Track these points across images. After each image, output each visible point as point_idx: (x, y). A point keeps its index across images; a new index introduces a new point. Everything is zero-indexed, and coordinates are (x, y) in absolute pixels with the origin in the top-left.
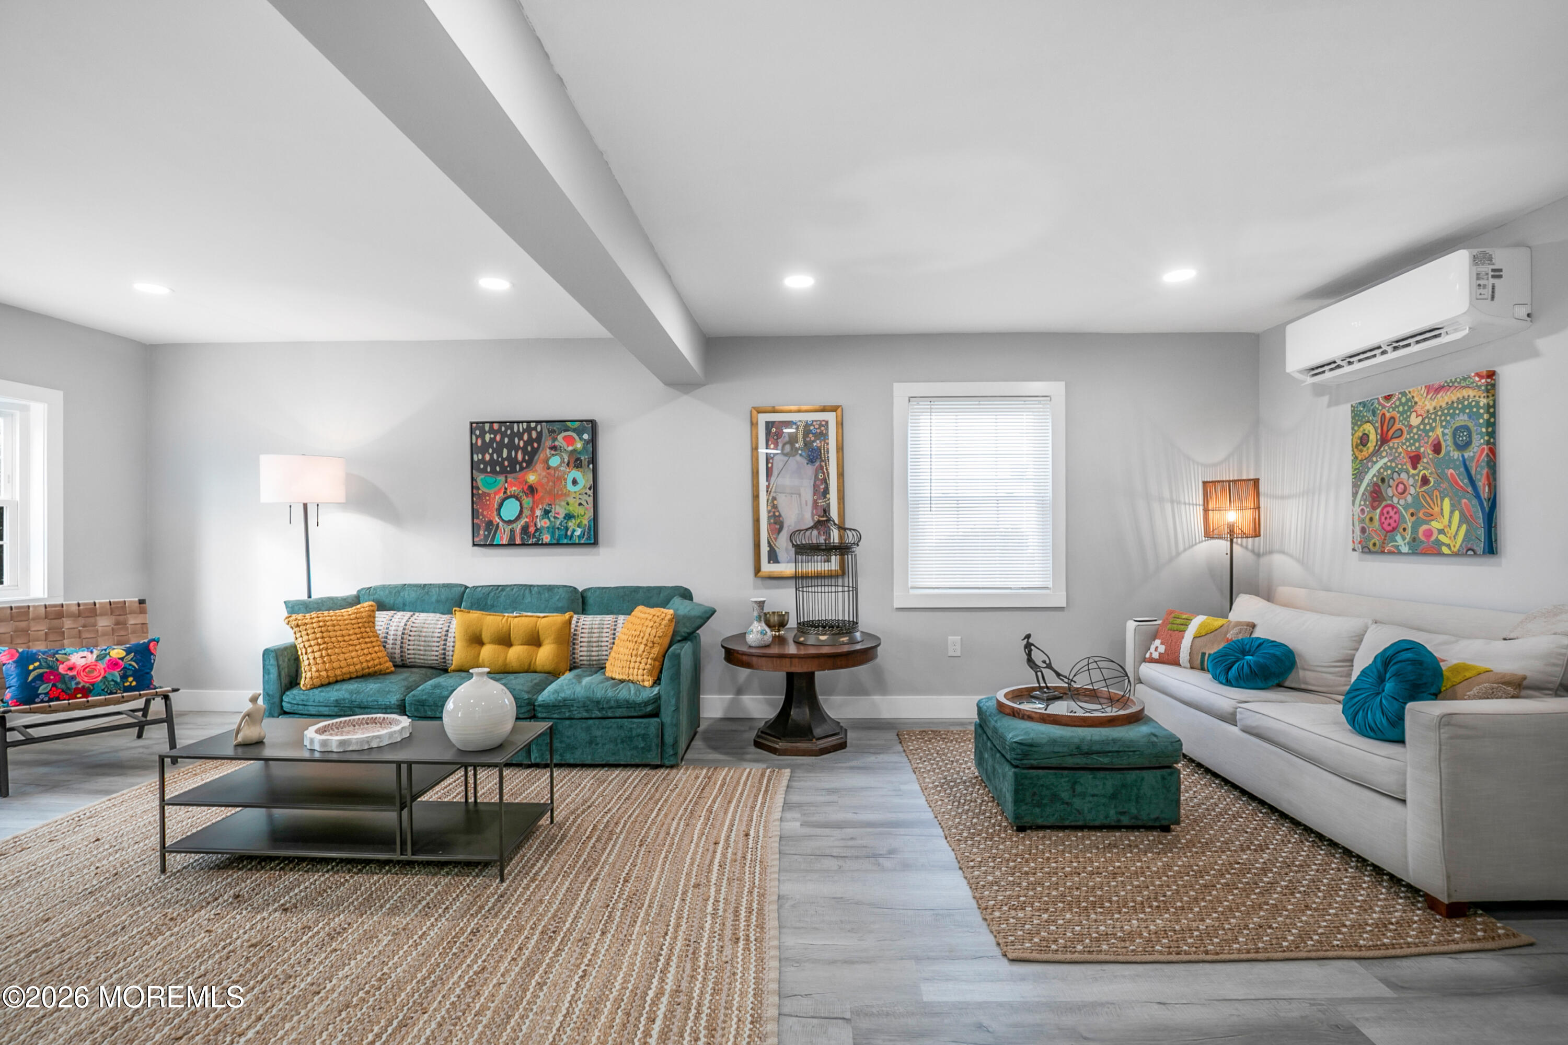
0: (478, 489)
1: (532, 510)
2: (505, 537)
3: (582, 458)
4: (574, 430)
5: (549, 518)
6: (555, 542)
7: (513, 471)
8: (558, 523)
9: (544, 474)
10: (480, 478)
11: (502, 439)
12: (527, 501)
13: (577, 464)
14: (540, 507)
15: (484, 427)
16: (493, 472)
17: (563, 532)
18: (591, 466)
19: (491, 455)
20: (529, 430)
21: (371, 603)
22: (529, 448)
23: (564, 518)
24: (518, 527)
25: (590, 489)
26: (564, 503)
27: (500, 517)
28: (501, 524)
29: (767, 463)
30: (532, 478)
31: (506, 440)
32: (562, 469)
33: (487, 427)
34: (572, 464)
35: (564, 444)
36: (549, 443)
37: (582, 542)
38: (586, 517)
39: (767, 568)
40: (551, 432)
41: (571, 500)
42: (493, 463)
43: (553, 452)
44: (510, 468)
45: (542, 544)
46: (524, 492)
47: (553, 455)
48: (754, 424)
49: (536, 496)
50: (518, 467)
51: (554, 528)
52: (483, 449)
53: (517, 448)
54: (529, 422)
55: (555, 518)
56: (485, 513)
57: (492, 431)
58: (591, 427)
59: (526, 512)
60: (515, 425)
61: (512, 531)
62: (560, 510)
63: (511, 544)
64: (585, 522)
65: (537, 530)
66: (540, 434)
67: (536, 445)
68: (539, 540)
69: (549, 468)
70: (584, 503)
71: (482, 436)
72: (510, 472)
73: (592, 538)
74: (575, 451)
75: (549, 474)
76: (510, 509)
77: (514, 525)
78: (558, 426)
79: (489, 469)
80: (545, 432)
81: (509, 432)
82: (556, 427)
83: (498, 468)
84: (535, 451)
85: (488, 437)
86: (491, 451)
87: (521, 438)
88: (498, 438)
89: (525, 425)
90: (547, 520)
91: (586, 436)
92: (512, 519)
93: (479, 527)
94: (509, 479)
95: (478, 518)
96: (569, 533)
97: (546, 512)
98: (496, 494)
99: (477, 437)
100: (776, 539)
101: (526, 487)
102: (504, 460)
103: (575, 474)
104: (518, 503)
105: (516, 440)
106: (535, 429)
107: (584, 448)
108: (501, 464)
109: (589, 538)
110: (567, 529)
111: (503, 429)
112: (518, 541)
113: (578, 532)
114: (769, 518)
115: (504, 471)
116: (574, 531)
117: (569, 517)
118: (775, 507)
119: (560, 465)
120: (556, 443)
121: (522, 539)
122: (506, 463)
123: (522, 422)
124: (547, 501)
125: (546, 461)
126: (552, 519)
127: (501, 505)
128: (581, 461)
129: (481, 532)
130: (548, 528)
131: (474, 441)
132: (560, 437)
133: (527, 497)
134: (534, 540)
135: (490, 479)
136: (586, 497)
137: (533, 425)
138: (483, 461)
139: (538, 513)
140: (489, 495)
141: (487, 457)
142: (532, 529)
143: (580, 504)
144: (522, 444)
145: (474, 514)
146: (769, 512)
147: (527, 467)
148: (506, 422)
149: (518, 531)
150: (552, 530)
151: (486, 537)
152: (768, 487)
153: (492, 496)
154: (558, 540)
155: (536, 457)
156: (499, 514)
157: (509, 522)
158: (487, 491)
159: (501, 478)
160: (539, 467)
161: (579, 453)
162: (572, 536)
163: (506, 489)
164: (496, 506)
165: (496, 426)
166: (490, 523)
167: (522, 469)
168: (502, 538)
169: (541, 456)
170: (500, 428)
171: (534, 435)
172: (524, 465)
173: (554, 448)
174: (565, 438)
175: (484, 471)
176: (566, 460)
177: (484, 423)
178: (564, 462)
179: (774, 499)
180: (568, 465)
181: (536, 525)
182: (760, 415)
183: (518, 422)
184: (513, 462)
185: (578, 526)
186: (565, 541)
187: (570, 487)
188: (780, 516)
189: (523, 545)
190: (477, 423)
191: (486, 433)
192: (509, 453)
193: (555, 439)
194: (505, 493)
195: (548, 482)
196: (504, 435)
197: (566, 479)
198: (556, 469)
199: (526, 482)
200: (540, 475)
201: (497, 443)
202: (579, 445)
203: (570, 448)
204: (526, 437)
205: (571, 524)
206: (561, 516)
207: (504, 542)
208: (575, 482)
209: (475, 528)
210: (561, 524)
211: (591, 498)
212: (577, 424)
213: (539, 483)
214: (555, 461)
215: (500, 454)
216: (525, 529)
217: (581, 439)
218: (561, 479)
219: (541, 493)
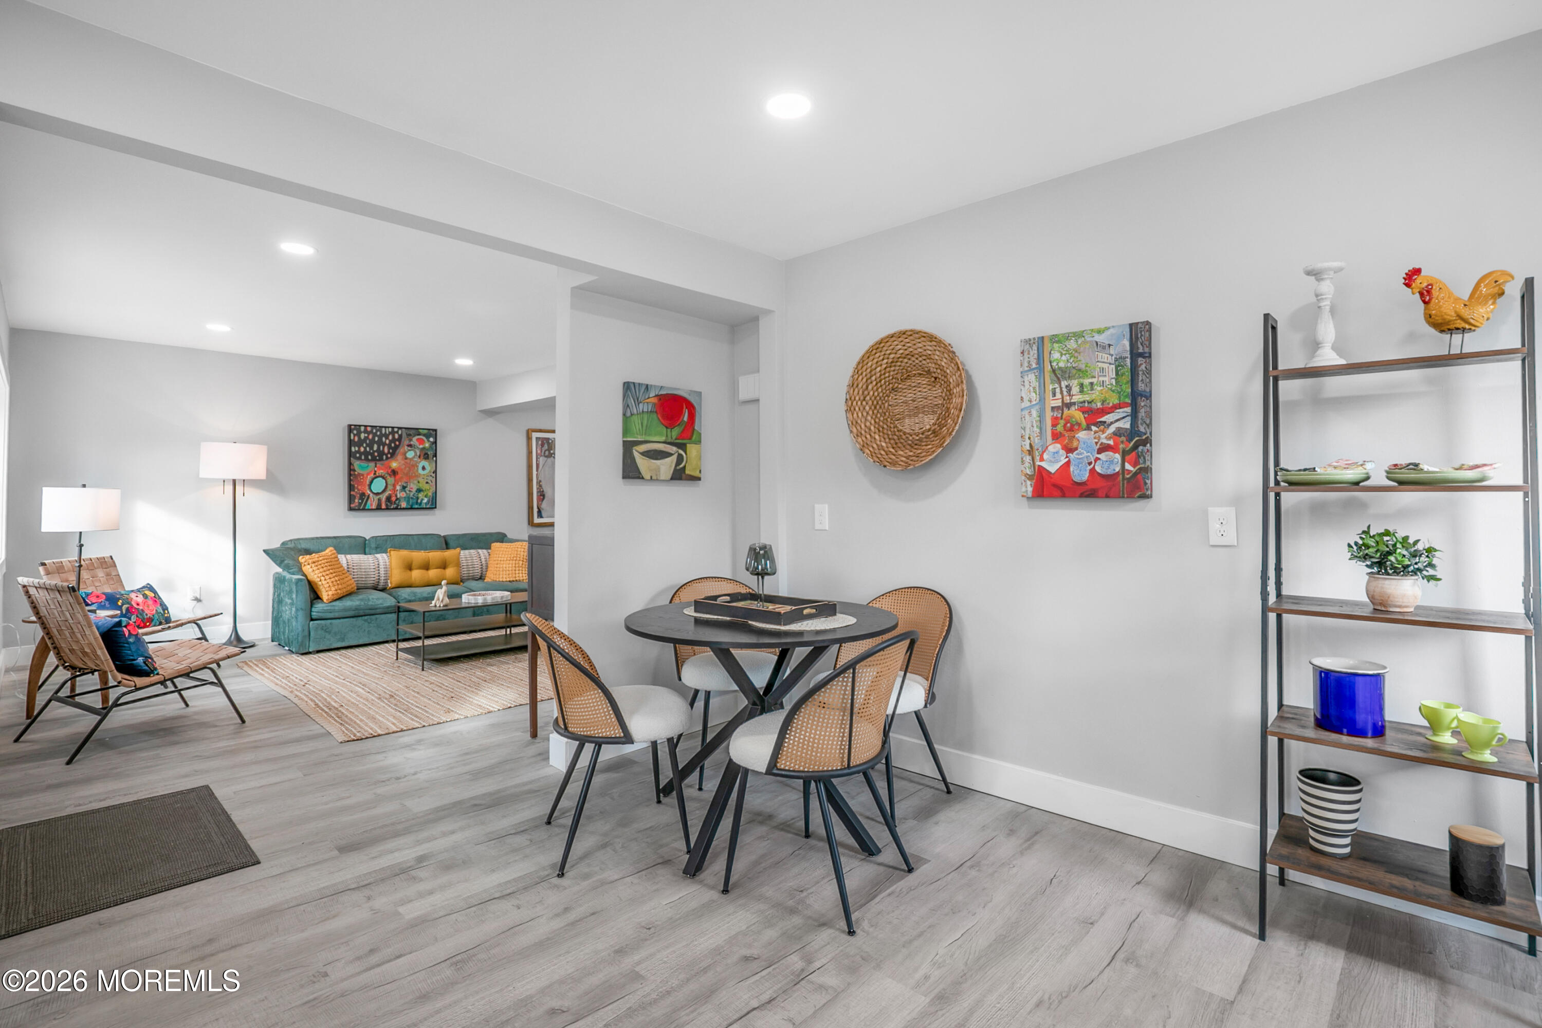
0: (354, 470)
1: (394, 486)
2: (374, 504)
3: (429, 453)
4: (424, 435)
5: (405, 491)
6: (409, 507)
7: (381, 459)
8: (412, 494)
9: (403, 462)
10: (357, 464)
11: (374, 438)
12: (391, 480)
13: (426, 457)
14: (400, 484)
15: (360, 429)
16: (367, 459)
17: (415, 501)
18: (435, 459)
19: (365, 448)
20: (393, 433)
21: (331, 548)
22: (393, 445)
23: (416, 491)
24: (383, 497)
25: (433, 473)
26: (416, 482)
27: (371, 491)
28: (371, 495)
29: (537, 461)
30: (394, 465)
31: (376, 439)
32: (415, 459)
33: (362, 429)
34: (422, 457)
35: (417, 444)
36: (407, 442)
37: (428, 507)
38: (431, 491)
39: (537, 520)
40: (409, 435)
41: (421, 480)
42: (366, 454)
43: (409, 448)
44: (379, 457)
45: (401, 509)
46: (388, 474)
47: (409, 450)
48: (529, 438)
49: (397, 477)
50: (384, 457)
51: (409, 498)
52: (359, 444)
53: (384, 444)
54: (393, 428)
55: (410, 491)
56: (359, 487)
57: (366, 431)
58: (432, 433)
59: (390, 487)
60: (383, 429)
61: (379, 500)
62: (413, 486)
63: (379, 508)
64: (430, 494)
65: (397, 499)
66: (400, 436)
67: (397, 443)
68: (398, 505)
69: (406, 458)
70: (430, 482)
71: (359, 434)
72: (380, 460)
73: (433, 505)
74: (424, 448)
75: (406, 462)
76: (378, 486)
77: (381, 496)
78: (413, 432)
79: (363, 458)
80: (404, 435)
81: (378, 433)
82: (412, 432)
83: (370, 457)
84: (397, 447)
85: (363, 436)
86: (365, 445)
87: (387, 438)
88: (371, 437)
89: (390, 429)
90: (404, 493)
91: (432, 439)
92: (380, 491)
93: (355, 497)
94: (378, 465)
95: (354, 491)
96: (419, 501)
97: (404, 488)
98: (368, 474)
99: (355, 435)
100: (541, 504)
101: (390, 471)
102: (374, 452)
103: (424, 463)
104: (384, 481)
105: (384, 439)
106: (397, 432)
107: (430, 447)
108: (372, 455)
109: (431, 505)
110: (418, 498)
111: (374, 431)
112: (384, 506)
113: (425, 500)
114: (538, 492)
115: (374, 459)
116: (422, 500)
117: (419, 490)
118: (540, 486)
119: (414, 457)
120: (412, 443)
121: (387, 505)
122: (376, 454)
123: (388, 427)
124: (405, 480)
125: (405, 454)
126: (408, 492)
127: (371, 482)
128: (428, 455)
129: (356, 501)
130: (405, 497)
131: (352, 438)
132: (414, 439)
133: (390, 477)
134: (395, 506)
135: (364, 464)
136: (431, 478)
137: (396, 430)
138: (358, 452)
139: (398, 488)
140: (363, 475)
141: (362, 449)
142: (393, 499)
143: (427, 483)
144: (387, 442)
145: (351, 488)
146: (537, 489)
147: (392, 457)
148: (376, 427)
149: (384, 500)
150: (408, 499)
151: (360, 504)
152: (537, 474)
153: (365, 476)
154: (412, 506)
155: (398, 451)
156: (370, 489)
157: (377, 494)
158: (361, 472)
159: (372, 464)
160: (400, 457)
161: (427, 450)
162: (421, 503)
163: (375, 471)
164: (368, 483)
165: (369, 429)
166: (363, 495)
167: (387, 458)
168: (372, 505)
169: (401, 450)
170: (372, 430)
171: (396, 436)
172: (389, 456)
173: (410, 446)
174: (418, 440)
175: (359, 458)
176: (418, 454)
177: (360, 426)
178: (417, 455)
179: (540, 481)
180: (419, 457)
181: (396, 496)
182: (533, 434)
183: (385, 427)
184: (381, 454)
185: (426, 497)
186: (416, 506)
187: (420, 471)
188: (543, 491)
189: (387, 509)
190: (355, 426)
191: (361, 432)
192: (379, 448)
193: (411, 440)
194: (375, 474)
195: (405, 468)
196: (375, 435)
197: (417, 466)
198: (411, 459)
199: (390, 467)
200: (399, 463)
201: (370, 440)
202: (427, 445)
203: (421, 446)
204: (390, 437)
205: (421, 495)
206: (414, 490)
207: (374, 507)
208: (424, 468)
209: (351, 499)
210: (413, 495)
211: (434, 479)
212: (425, 431)
213: (399, 468)
214: (410, 454)
215: (372, 448)
216: (388, 499)
217: (428, 441)
218: (415, 466)
219: (400, 475)
